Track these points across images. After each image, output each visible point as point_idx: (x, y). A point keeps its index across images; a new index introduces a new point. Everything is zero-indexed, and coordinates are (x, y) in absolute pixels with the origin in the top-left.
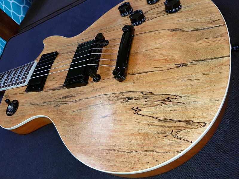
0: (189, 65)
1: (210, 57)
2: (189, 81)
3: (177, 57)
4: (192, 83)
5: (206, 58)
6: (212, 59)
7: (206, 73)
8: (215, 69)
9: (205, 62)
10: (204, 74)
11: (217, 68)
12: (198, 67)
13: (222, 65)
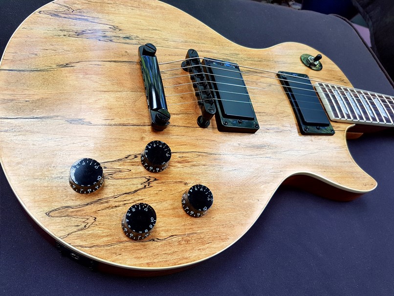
0: (54, 66)
1: (26, 73)
2: (55, 49)
3: (71, 76)
4: (52, 47)
5: (32, 73)
6: (23, 71)
7: (34, 56)
8: (22, 57)
9: (33, 68)
10: (36, 54)
11: (19, 58)
12: (43, 63)
13: (12, 61)
